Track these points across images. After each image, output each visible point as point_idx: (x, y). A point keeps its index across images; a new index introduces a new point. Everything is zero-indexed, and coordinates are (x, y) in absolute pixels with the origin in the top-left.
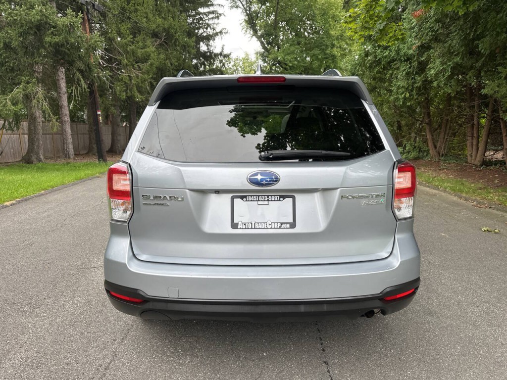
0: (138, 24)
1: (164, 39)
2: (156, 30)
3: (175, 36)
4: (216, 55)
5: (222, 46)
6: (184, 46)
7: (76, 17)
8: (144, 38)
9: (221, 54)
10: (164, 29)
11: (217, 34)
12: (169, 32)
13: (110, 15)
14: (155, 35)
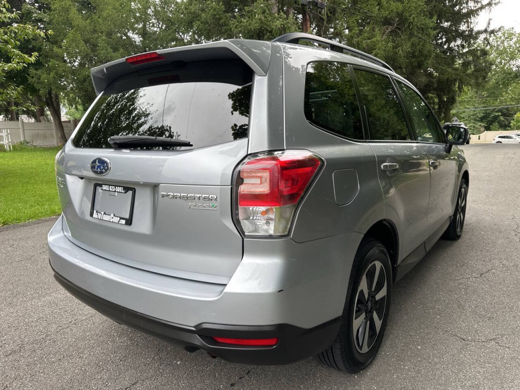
0: (368, 14)
1: (397, 25)
2: (389, 17)
3: (409, 20)
4: (479, 33)
5: (488, 21)
6: (422, 29)
7: (287, 18)
8: (373, 27)
9: (486, 31)
10: (398, 13)
11: (482, 8)
12: (402, 16)
13: (339, 10)
14: (387, 22)
